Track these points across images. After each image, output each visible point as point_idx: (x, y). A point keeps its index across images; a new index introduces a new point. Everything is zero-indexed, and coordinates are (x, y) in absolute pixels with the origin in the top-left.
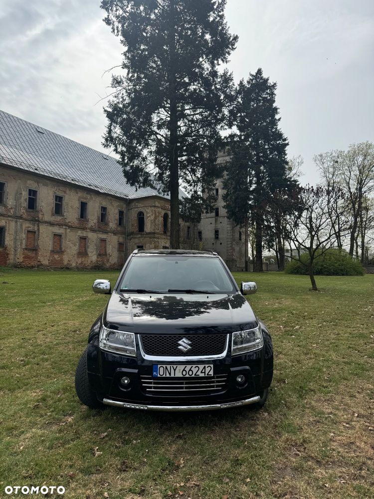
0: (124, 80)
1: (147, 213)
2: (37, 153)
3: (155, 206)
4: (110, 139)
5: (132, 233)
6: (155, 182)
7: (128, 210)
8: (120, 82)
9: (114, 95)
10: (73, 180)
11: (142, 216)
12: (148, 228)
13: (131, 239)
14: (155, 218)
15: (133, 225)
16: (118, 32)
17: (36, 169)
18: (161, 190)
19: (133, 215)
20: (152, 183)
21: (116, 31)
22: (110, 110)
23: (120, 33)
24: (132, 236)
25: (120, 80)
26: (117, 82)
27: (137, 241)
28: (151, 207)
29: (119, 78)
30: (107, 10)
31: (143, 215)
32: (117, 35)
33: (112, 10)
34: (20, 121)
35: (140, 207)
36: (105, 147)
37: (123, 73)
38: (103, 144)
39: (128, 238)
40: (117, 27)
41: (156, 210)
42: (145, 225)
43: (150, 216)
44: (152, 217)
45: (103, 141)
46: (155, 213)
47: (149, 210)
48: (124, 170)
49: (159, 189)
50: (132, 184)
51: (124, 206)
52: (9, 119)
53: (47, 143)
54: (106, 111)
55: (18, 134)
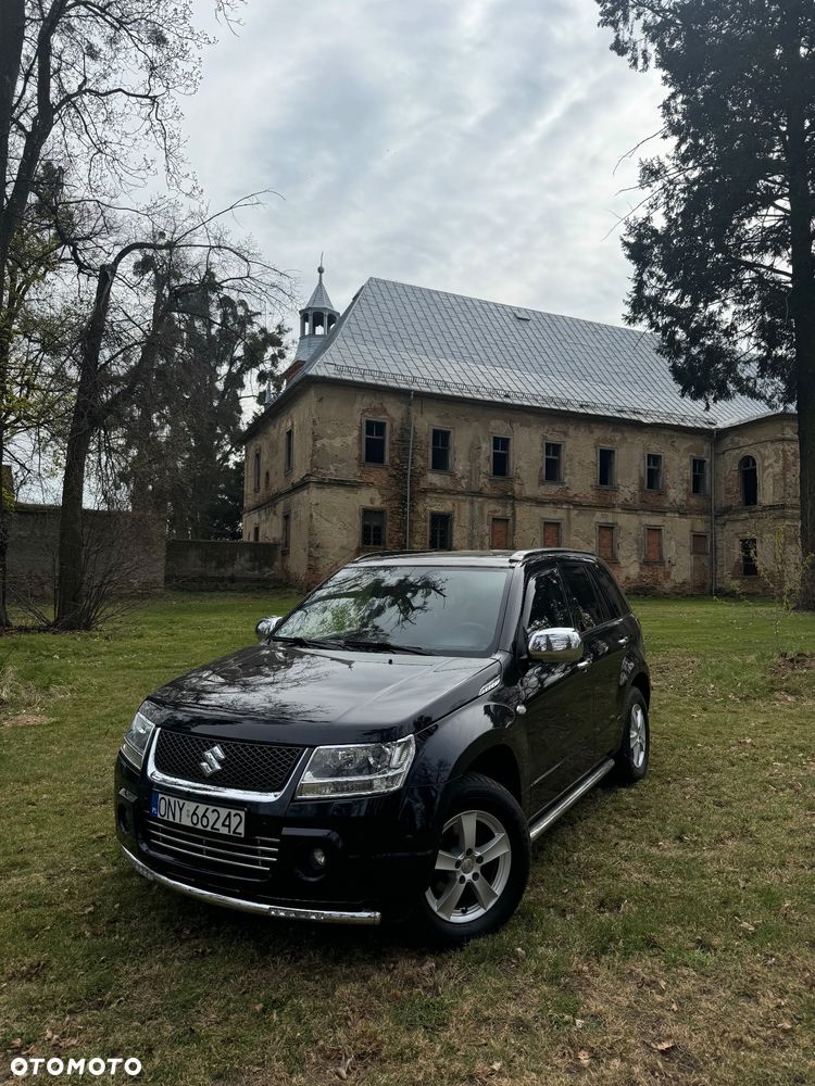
0: (668, 163)
1: (764, 458)
2: (511, 363)
3: (783, 440)
4: (641, 305)
5: (727, 510)
6: (759, 381)
7: (717, 455)
8: (658, 172)
9: (647, 203)
10: (581, 406)
11: (751, 467)
12: (767, 493)
13: (724, 524)
14: (786, 468)
15: (728, 491)
16: (646, 60)
17: (507, 396)
18: (775, 399)
19: (729, 466)
20: (751, 384)
21: (641, 62)
22: (632, 240)
23: (652, 63)
24: (726, 517)
25: (657, 166)
26: (651, 173)
27: (739, 527)
28: (772, 442)
29: (654, 162)
30: (614, 24)
31: (754, 464)
32: (644, 70)
33: (626, 18)
35: (747, 446)
36: (629, 322)
38: (627, 318)
39: (718, 521)
40: (645, 51)
41: (787, 448)
42: (760, 487)
43: (771, 465)
44: (778, 468)
45: (627, 310)
46: (785, 458)
47: (769, 450)
48: (674, 366)
49: (772, 397)
50: (695, 397)
51: (706, 447)
52: (464, 307)
53: (534, 339)
54: (626, 244)
55: (478, 333)
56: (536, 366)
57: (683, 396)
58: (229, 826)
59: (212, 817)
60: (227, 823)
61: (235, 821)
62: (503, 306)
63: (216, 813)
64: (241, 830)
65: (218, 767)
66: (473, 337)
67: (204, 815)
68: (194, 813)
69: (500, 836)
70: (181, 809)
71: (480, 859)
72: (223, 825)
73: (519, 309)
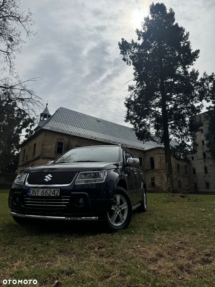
0: (135, 87)
1: (156, 158)
2: (96, 131)
3: (160, 153)
4: (129, 118)
5: (148, 170)
6: (155, 138)
7: (145, 156)
8: (133, 88)
9: (130, 95)
10: (113, 142)
11: (153, 160)
12: (157, 166)
13: (147, 174)
14: (161, 160)
15: (148, 165)
16: (130, 63)
17: (95, 138)
18: (159, 142)
19: (148, 159)
20: (153, 138)
21: (129, 63)
22: (127, 102)
23: (131, 64)
24: (147, 172)
25: (132, 87)
26: (131, 88)
27: (150, 174)
28: (157, 154)
29: (132, 86)
30: (124, 54)
31: (153, 159)
32: (130, 65)
33: (126, 54)
34: (86, 116)
35: (151, 155)
36: (126, 122)
37: (134, 83)
38: (125, 121)
39: (146, 173)
40: (130, 62)
41: (161, 155)
42: (155, 165)
43: (157, 159)
44: (159, 160)
45: (125, 119)
46: (160, 157)
47: (157, 156)
48: (136, 133)
49: (158, 141)
50: (141, 140)
51: (142, 154)
52: (84, 117)
53: (102, 126)
54: (125, 103)
55: (88, 123)
56: (102, 132)
57: (138, 140)
58: (54, 194)
59: (49, 192)
60: (54, 193)
61: (56, 192)
62: (94, 117)
63: (50, 191)
64: (58, 194)
65: (50, 179)
66: (87, 124)
67: (46, 192)
68: (43, 192)
69: (125, 203)
70: (38, 192)
71: (121, 208)
72: (52, 193)
73: (98, 119)
